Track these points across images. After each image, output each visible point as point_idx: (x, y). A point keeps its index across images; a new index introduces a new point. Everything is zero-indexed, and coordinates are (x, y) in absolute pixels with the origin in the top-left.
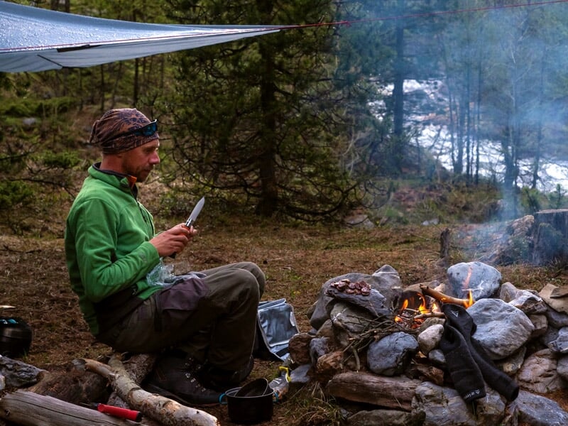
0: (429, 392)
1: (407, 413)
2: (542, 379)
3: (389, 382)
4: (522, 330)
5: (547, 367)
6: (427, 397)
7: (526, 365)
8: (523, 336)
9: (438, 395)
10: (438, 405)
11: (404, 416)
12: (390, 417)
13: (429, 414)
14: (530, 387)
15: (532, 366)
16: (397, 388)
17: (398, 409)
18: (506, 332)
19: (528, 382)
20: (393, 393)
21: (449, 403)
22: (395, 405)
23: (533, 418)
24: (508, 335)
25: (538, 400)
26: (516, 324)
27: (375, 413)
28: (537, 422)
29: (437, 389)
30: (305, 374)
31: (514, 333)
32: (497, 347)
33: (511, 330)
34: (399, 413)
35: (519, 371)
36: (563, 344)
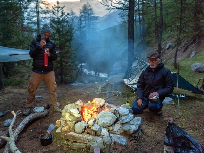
0: (91, 139)
1: (86, 144)
2: (119, 130)
3: (81, 136)
4: (114, 119)
5: (120, 127)
6: (91, 140)
7: (115, 127)
8: (114, 120)
9: (94, 139)
10: (94, 142)
11: (85, 145)
12: (81, 146)
13: (92, 145)
14: (116, 133)
15: (116, 127)
16: (83, 137)
17: (83, 143)
18: (110, 120)
19: (116, 132)
20: (82, 139)
21: (97, 142)
22: (82, 142)
23: (118, 142)
24: (111, 120)
25: (119, 136)
26: (112, 117)
27: (77, 144)
28: (119, 143)
29: (94, 137)
30: (60, 130)
31: (112, 120)
32: (108, 124)
33: (111, 119)
34: (84, 144)
35: (113, 129)
36: (124, 121)
